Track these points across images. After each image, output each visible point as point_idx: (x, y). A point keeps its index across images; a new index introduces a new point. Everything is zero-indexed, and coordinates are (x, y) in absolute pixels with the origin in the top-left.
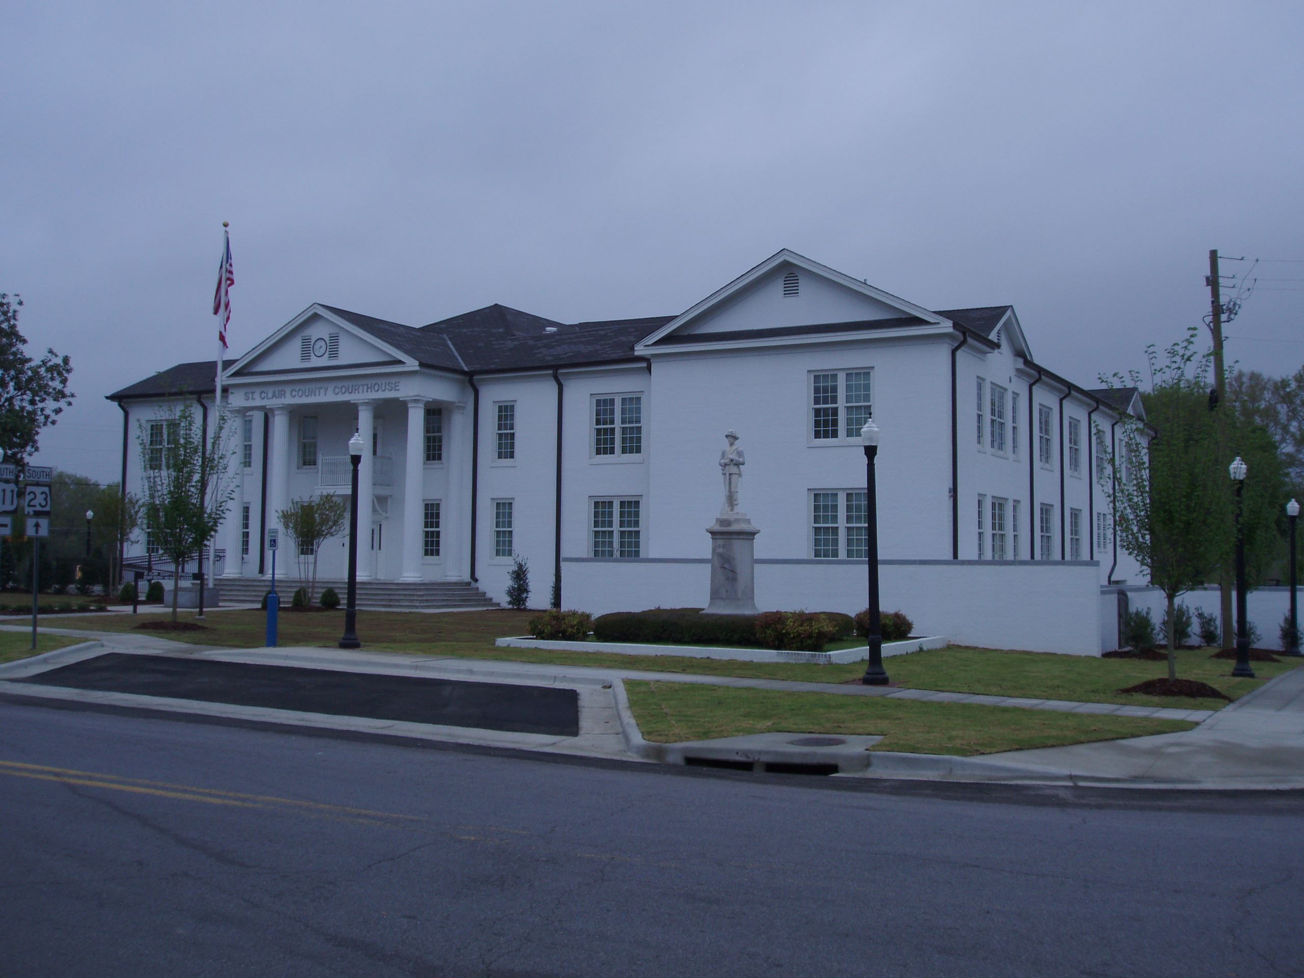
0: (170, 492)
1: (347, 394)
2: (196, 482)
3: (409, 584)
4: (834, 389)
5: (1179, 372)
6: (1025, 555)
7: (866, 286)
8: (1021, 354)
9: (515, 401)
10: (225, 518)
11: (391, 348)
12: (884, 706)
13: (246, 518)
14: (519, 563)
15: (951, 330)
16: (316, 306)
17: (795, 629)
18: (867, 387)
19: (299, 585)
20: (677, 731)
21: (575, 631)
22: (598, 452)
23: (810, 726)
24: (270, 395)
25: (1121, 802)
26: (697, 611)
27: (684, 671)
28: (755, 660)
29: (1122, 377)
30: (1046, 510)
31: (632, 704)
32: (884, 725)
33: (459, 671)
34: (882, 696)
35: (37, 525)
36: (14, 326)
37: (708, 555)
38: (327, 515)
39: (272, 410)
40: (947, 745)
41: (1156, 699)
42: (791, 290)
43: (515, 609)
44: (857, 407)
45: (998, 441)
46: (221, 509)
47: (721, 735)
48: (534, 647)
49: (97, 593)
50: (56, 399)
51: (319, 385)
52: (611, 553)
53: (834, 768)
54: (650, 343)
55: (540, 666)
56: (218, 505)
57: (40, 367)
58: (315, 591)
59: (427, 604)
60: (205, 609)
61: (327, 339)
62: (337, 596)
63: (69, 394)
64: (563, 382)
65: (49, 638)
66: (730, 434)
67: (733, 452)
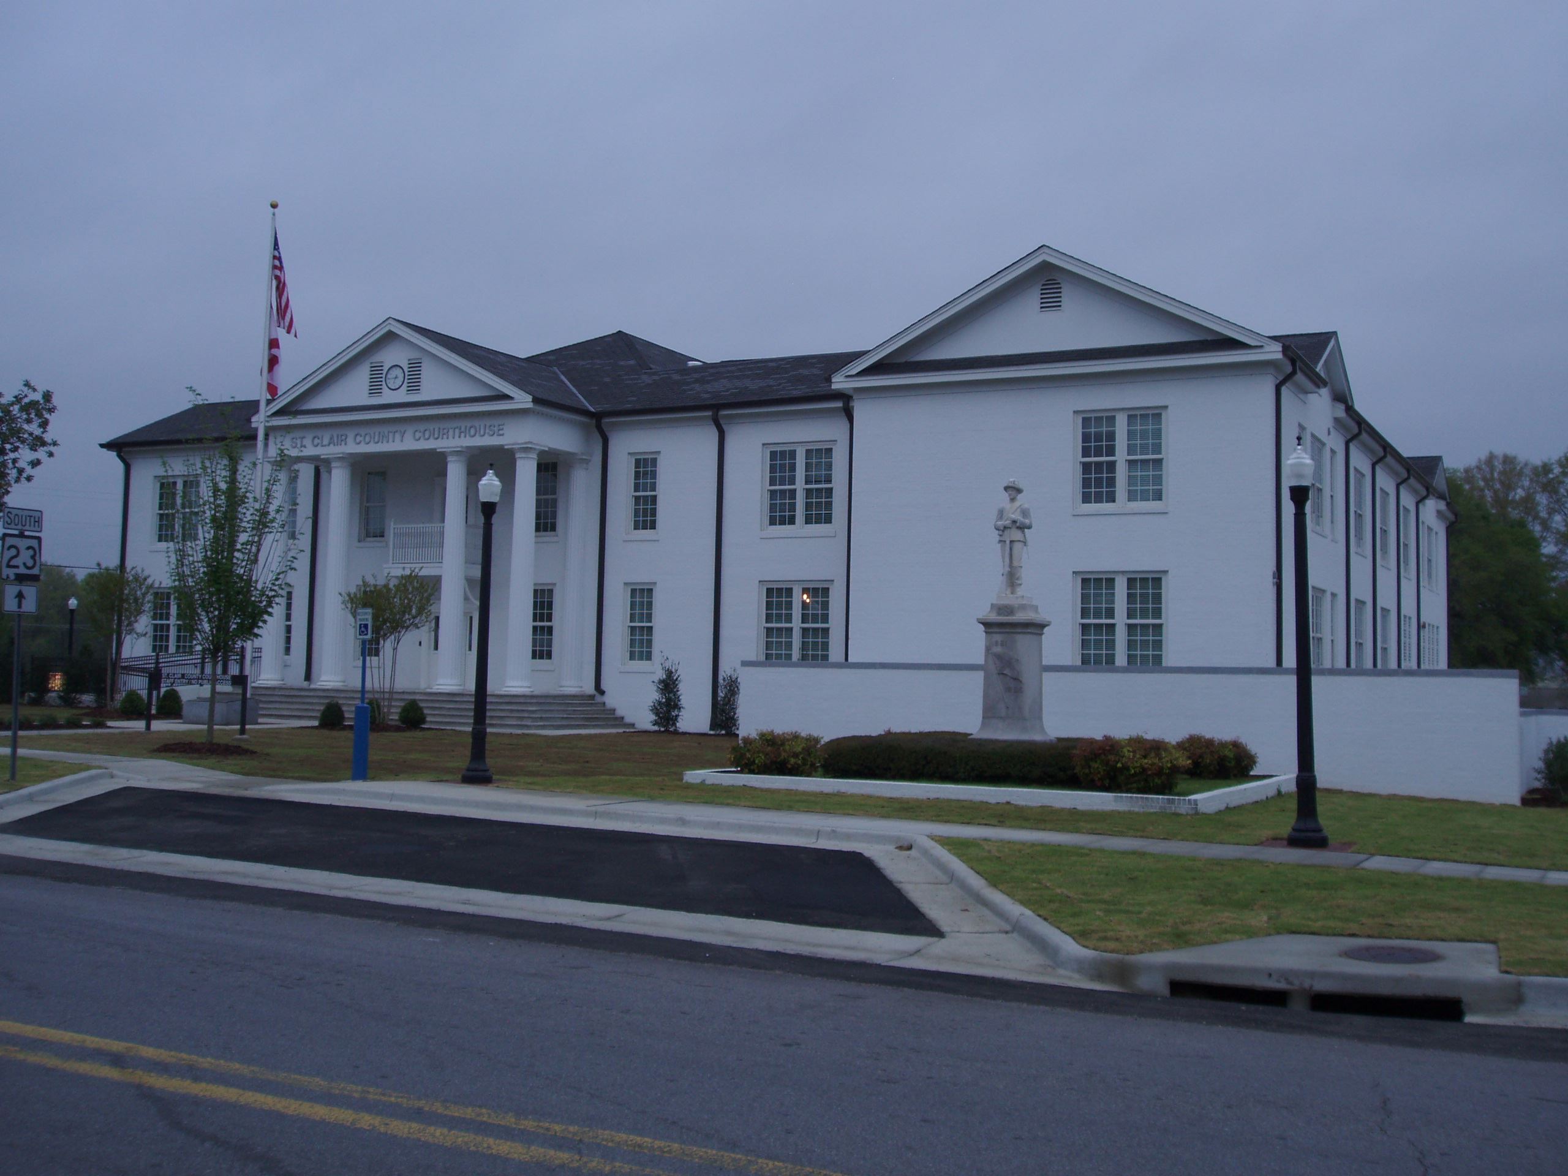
0: (206, 559)
1: (432, 440)
2: (242, 544)
3: (515, 696)
4: (1111, 436)
8: (1341, 396)
9: (659, 453)
11: (495, 378)
13: (289, 606)
14: (668, 669)
15: (1279, 357)
16: (390, 321)
17: (1136, 762)
18: (1158, 434)
21: (800, 762)
22: (772, 522)
24: (326, 442)
28: (1080, 807)
30: (1360, 607)
33: (663, 821)
35: (20, 596)
37: (978, 656)
38: (409, 599)
39: (327, 462)
42: (1051, 301)
43: (663, 732)
44: (1142, 461)
45: (1317, 513)
48: (741, 784)
49: (87, 704)
50: (33, 448)
51: (393, 427)
52: (789, 657)
53: (1459, 1006)
54: (854, 372)
56: (274, 578)
57: (12, 404)
58: (393, 704)
59: (541, 723)
60: (247, 727)
61: (405, 365)
62: (426, 711)
63: (50, 441)
64: (725, 427)
65: (36, 763)
66: (1010, 485)
67: (1016, 510)
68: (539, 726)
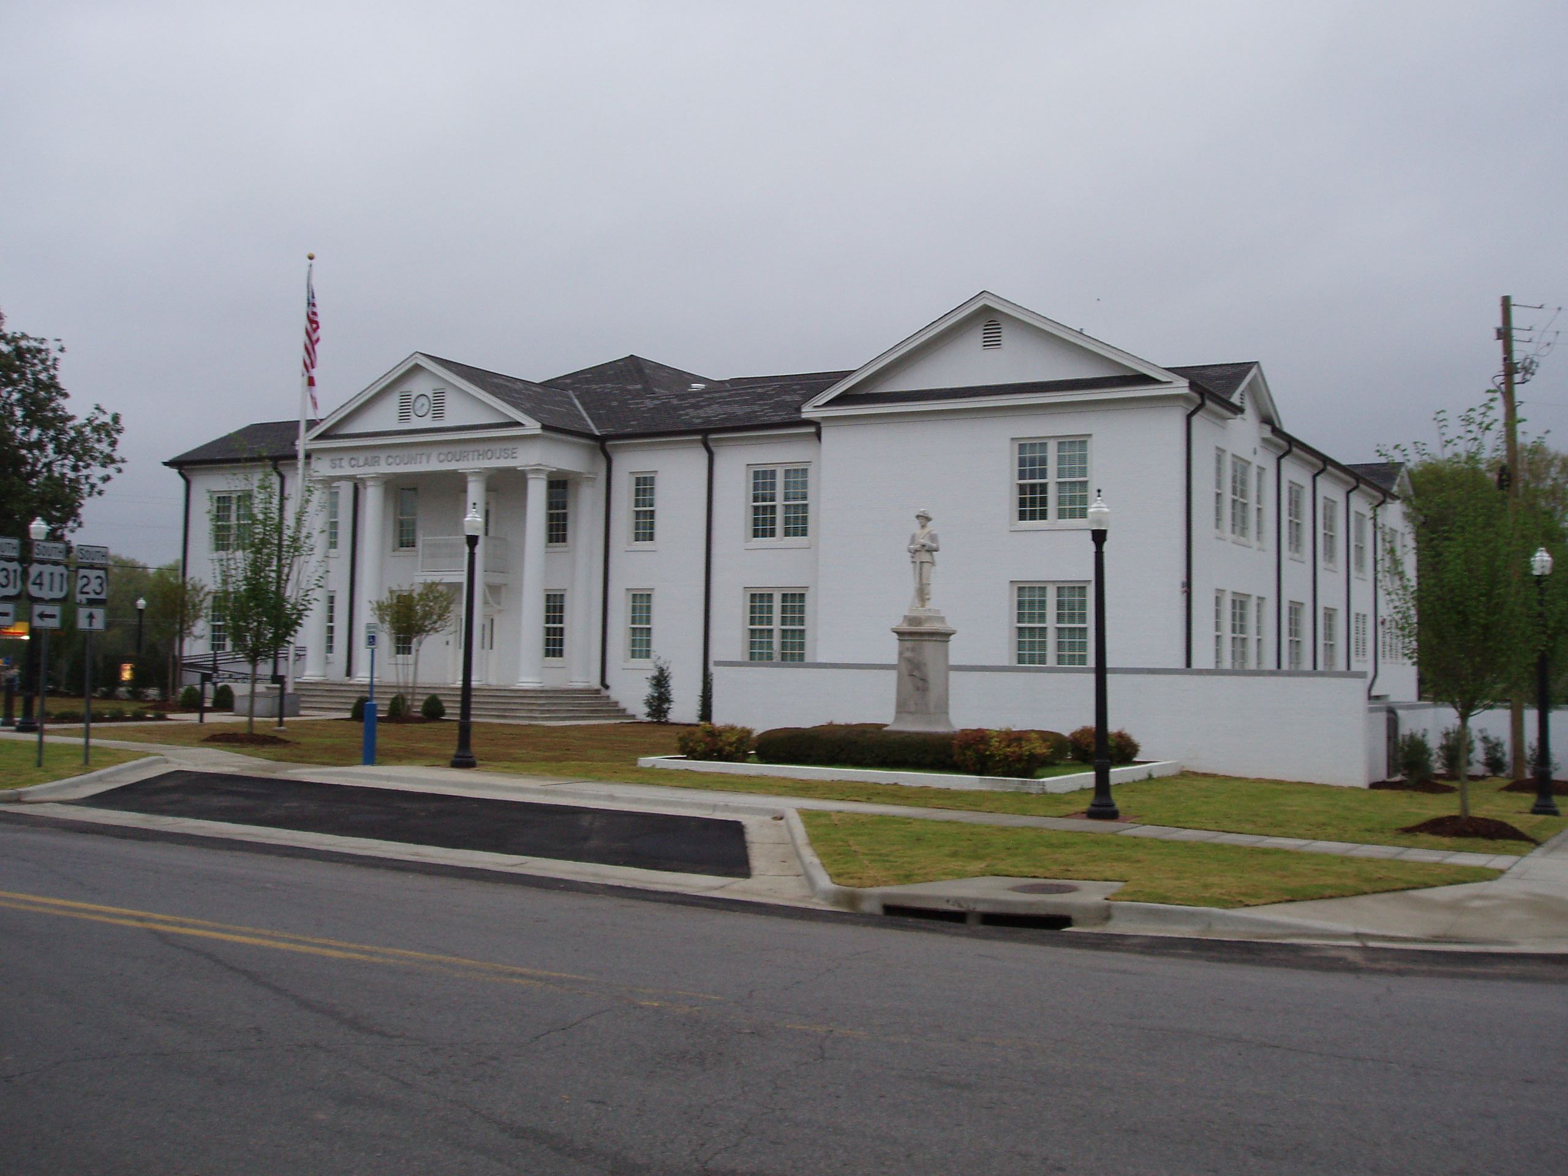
0: (246, 578)
1: (454, 461)
3: (526, 691)
4: (1043, 461)
5: (1477, 443)
6: (1270, 663)
7: (1082, 336)
8: (1268, 420)
9: (656, 472)
10: (311, 610)
11: (508, 407)
12: (1118, 845)
13: (331, 609)
14: (660, 667)
15: (1186, 391)
16: (417, 355)
17: (1001, 750)
18: (1083, 459)
19: (395, 690)
20: (872, 873)
21: (733, 750)
22: (756, 534)
23: (1033, 869)
24: (361, 463)
25: (1425, 967)
26: (879, 727)
27: (869, 800)
28: (953, 788)
29: (1404, 450)
30: (1296, 608)
31: (814, 840)
32: (1122, 868)
33: (597, 797)
34: (1114, 833)
35: (91, 617)
36: (53, 377)
37: (893, 659)
38: (430, 607)
39: (363, 480)
40: (1202, 895)
41: (1446, 841)
42: (992, 341)
43: (655, 722)
44: (1070, 483)
45: (1240, 525)
46: (307, 598)
47: (927, 879)
48: (685, 768)
49: (152, 697)
50: (104, 465)
51: (420, 450)
52: (770, 657)
53: (1066, 921)
54: (821, 403)
55: (695, 792)
56: (303, 594)
57: (85, 426)
58: (416, 698)
59: (548, 715)
60: (286, 719)
61: (430, 395)
62: (445, 704)
63: (118, 459)
64: (714, 449)
65: (105, 751)
66: (921, 514)
67: (925, 536)
68: (545, 717)
